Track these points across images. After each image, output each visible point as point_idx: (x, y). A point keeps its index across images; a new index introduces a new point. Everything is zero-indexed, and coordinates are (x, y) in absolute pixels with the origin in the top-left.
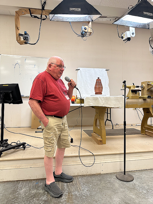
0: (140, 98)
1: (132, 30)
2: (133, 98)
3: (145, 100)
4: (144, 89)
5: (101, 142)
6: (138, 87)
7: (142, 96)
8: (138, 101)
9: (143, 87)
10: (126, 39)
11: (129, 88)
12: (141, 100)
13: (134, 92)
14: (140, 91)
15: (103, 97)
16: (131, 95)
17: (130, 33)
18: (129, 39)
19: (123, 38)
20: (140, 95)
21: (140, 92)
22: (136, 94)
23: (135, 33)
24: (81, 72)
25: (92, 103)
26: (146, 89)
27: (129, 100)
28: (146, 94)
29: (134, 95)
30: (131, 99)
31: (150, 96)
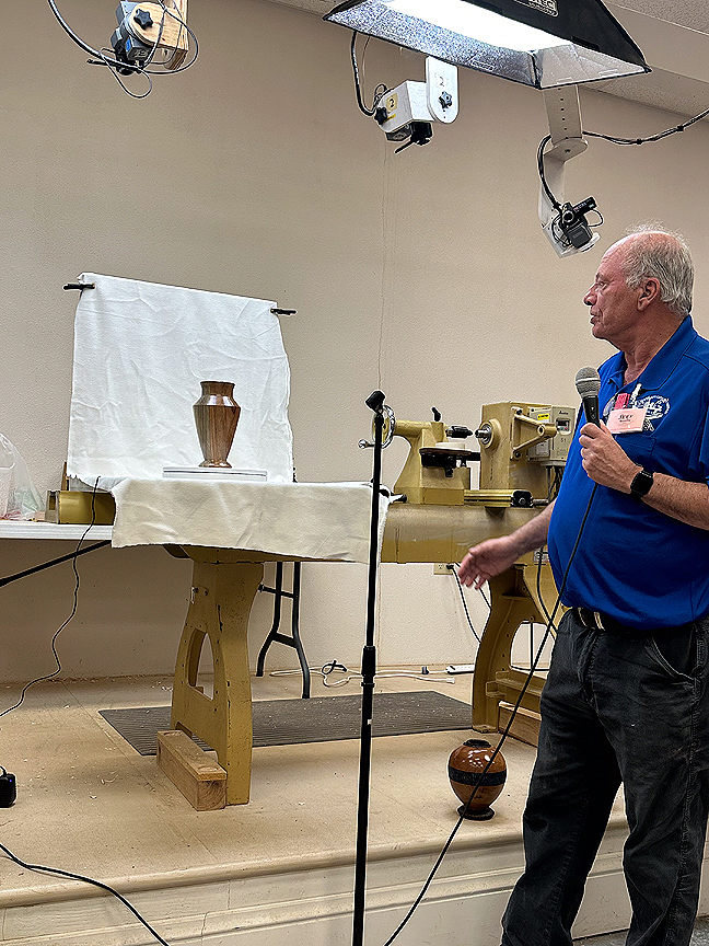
0: (472, 501)
1: (443, 77)
2: (429, 500)
3: (496, 513)
4: (495, 446)
5: (216, 793)
6: (461, 433)
7: (485, 493)
8: (456, 524)
9: (488, 436)
10: (403, 130)
11: (412, 435)
12: (475, 517)
13: (439, 462)
14: (475, 457)
15: (246, 489)
16: (420, 479)
17: (428, 97)
18: (420, 131)
19: (387, 119)
20: (475, 486)
21: (474, 466)
22: (449, 474)
23: (455, 100)
24: (101, 304)
25: (168, 524)
26: (507, 449)
27: (409, 514)
28: (505, 478)
29: (437, 483)
30: (418, 506)
31: (527, 495)
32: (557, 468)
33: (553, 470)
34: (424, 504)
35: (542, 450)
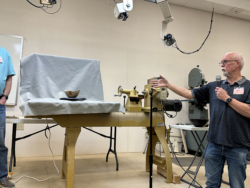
0: (143, 110)
2: (132, 110)
4: (147, 96)
7: (145, 108)
9: (145, 93)
11: (128, 93)
12: (141, 114)
16: (130, 105)
20: (143, 106)
22: (137, 103)
23: (131, 5)
29: (134, 106)
31: (156, 108)
32: (162, 101)
33: (161, 102)
34: (130, 111)
35: (158, 96)
